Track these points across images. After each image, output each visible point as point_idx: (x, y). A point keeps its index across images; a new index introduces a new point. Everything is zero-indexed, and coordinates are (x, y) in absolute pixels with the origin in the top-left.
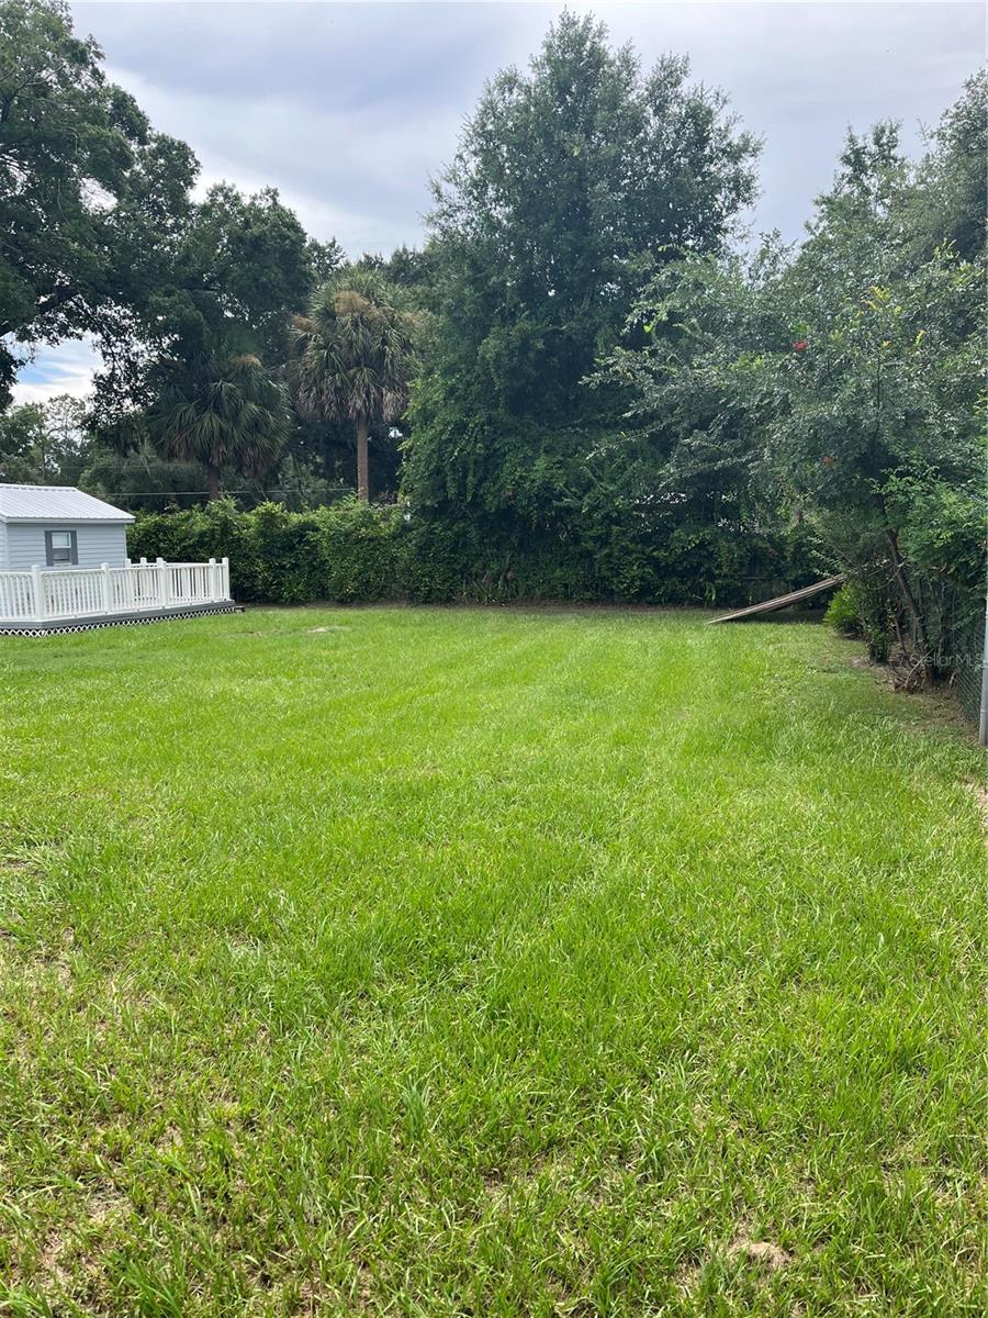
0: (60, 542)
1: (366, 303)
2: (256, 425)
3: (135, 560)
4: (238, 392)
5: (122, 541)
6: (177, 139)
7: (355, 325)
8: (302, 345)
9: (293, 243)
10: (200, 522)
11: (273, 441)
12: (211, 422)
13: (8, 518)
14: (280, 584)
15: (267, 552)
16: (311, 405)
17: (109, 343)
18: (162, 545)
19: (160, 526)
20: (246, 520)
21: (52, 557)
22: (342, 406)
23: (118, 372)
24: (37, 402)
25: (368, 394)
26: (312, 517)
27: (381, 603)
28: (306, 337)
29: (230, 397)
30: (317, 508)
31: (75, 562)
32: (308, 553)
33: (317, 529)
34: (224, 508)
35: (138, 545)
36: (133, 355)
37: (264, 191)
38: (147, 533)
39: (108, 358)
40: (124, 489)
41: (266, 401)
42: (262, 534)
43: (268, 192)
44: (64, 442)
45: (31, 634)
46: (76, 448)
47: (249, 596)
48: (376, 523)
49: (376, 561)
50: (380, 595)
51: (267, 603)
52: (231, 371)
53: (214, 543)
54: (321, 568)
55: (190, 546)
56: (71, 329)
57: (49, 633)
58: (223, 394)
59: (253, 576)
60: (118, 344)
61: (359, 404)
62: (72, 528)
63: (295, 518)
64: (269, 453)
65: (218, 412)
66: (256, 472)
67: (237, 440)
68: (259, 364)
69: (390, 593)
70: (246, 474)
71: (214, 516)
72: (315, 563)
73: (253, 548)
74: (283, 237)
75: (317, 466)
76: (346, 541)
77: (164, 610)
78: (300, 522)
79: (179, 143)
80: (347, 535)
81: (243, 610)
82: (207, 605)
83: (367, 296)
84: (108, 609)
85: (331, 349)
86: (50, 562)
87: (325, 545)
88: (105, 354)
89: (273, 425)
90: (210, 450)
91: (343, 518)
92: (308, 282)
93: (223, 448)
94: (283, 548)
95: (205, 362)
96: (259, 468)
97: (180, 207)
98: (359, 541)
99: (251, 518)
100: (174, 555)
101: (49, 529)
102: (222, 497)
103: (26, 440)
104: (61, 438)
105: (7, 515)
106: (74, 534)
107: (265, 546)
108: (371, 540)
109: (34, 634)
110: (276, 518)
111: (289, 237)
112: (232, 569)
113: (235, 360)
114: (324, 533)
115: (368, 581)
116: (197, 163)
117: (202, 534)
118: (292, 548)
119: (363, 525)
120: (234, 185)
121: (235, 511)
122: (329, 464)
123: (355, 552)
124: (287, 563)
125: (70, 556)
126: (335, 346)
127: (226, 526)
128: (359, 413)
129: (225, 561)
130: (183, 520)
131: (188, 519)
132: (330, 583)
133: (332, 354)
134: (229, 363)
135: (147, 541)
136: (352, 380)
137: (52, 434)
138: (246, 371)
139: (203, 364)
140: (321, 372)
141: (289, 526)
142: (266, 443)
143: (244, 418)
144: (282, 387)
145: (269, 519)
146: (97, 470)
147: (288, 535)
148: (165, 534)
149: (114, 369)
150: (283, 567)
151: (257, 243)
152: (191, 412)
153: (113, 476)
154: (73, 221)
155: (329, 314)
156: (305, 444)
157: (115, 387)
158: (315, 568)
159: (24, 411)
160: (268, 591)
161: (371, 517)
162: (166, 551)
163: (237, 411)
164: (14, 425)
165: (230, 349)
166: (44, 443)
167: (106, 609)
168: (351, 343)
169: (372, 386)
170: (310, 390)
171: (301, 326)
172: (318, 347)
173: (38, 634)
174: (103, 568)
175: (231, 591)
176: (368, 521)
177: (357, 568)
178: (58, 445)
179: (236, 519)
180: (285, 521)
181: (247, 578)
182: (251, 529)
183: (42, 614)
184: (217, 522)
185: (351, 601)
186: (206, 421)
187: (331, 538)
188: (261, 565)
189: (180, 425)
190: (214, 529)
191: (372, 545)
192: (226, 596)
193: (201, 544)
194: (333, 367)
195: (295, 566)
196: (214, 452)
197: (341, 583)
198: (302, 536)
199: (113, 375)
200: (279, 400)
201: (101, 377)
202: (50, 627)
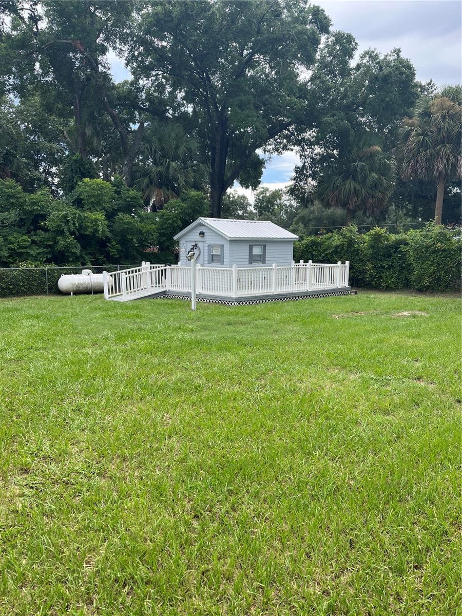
0: (257, 251)
1: (452, 104)
2: (375, 185)
3: (297, 261)
4: (367, 167)
5: (291, 250)
6: (346, 32)
7: (444, 118)
8: (408, 134)
9: (407, 76)
10: (336, 240)
11: (384, 194)
12: (350, 185)
13: (230, 237)
14: (381, 277)
15: (374, 258)
16: (410, 171)
17: (303, 150)
18: (314, 253)
19: (315, 242)
20: (363, 238)
21: (253, 259)
22: (430, 170)
23: (307, 164)
24: (280, 189)
25: (448, 161)
26: (404, 236)
27: (447, 292)
28: (411, 130)
29: (362, 170)
30: (408, 230)
31: (264, 262)
32: (400, 258)
33: (407, 244)
34: (351, 231)
35: (302, 253)
36: (315, 154)
37: (392, 51)
38: (307, 246)
39: (302, 157)
40: (310, 225)
41: (382, 172)
42: (371, 247)
43: (395, 51)
44: (289, 206)
45: (230, 303)
46: (294, 208)
47: (361, 284)
48: (449, 240)
49: (446, 264)
50: (447, 287)
51: (372, 288)
52: (363, 156)
53: (343, 252)
54: (409, 268)
55: (330, 254)
56: (288, 147)
57: (239, 304)
58: (358, 169)
59: (364, 272)
60: (308, 150)
61: (441, 167)
62: (264, 243)
63: (394, 237)
64: (381, 201)
65: (355, 180)
66: (373, 212)
67: (364, 194)
68: (380, 150)
69: (454, 286)
70: (368, 215)
71: (344, 236)
72: (404, 265)
73: (366, 255)
74: (401, 73)
75: (409, 211)
76: (426, 252)
77: (307, 292)
78: (396, 239)
79: (347, 34)
80: (427, 247)
81: (356, 293)
82: (334, 290)
83: (453, 100)
84: (275, 290)
85: (427, 135)
86: (250, 263)
87: (412, 254)
88: (301, 156)
89: (385, 185)
90: (348, 200)
91: (426, 236)
92: (414, 98)
93: (355, 199)
94: (384, 256)
95: (350, 152)
96: (375, 209)
97: (345, 72)
98: (435, 252)
99: (366, 237)
100: (320, 258)
101: (250, 244)
102: (350, 225)
103: (273, 205)
104: (288, 204)
105: (229, 236)
106: (264, 246)
107: (373, 254)
108: (443, 251)
109: (231, 304)
110: (381, 237)
111: (405, 73)
112: (351, 268)
113: (367, 150)
114: (412, 246)
115: (439, 278)
116: (356, 44)
117: (337, 247)
118: (390, 256)
119: (440, 241)
120: (375, 49)
121: (357, 233)
122: (415, 210)
123: (432, 258)
124: (385, 265)
125: (262, 259)
126: (429, 133)
127: (351, 242)
128: (440, 173)
129: (347, 263)
130: (328, 239)
131: (331, 237)
132: (413, 278)
133: (426, 138)
134: (363, 152)
135: (307, 251)
136: (438, 153)
137: (285, 202)
138: (372, 155)
139: (349, 153)
140: (418, 149)
141: (389, 242)
142: (380, 195)
143: (369, 181)
144: (392, 163)
145: (377, 238)
146: (300, 217)
147: (389, 247)
148: (317, 247)
149: (304, 163)
150: (383, 267)
151: (386, 79)
152: (340, 180)
153: (306, 220)
154: (287, 81)
155: (427, 114)
156: (403, 198)
157: (305, 172)
158: (404, 268)
159: (274, 193)
160: (372, 281)
161: (445, 236)
162: (316, 256)
163: (365, 177)
164: (269, 199)
165: (364, 144)
166: (281, 206)
167: (273, 291)
168: (439, 129)
169: (451, 155)
170: (410, 161)
171: (408, 124)
172: (418, 135)
173: (233, 304)
174: (274, 267)
175: (349, 281)
176: (443, 237)
177: (432, 269)
178: (286, 207)
179: (357, 238)
180: (387, 239)
181: (360, 273)
182: (365, 244)
183: (236, 293)
184: (346, 240)
185: (426, 290)
186: (348, 184)
187: (416, 249)
188: (369, 266)
189: (334, 188)
190: (343, 244)
191: (444, 254)
192: (346, 284)
193: (335, 252)
194: (426, 146)
195: (391, 267)
196: (350, 202)
197: (420, 278)
198: (397, 248)
199: (304, 166)
200: (389, 170)
201: (298, 168)
202: (241, 301)
